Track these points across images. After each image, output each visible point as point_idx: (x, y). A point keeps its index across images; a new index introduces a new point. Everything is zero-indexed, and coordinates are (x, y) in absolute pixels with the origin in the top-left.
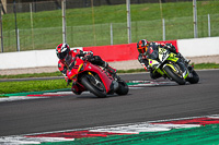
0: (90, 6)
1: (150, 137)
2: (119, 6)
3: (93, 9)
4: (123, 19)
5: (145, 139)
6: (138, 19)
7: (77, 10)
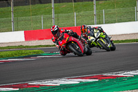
0: (29, 4)
1: (67, 87)
2: (47, 4)
3: (31, 7)
4: (50, 12)
5: (63, 88)
6: (59, 13)
7: (21, 7)
